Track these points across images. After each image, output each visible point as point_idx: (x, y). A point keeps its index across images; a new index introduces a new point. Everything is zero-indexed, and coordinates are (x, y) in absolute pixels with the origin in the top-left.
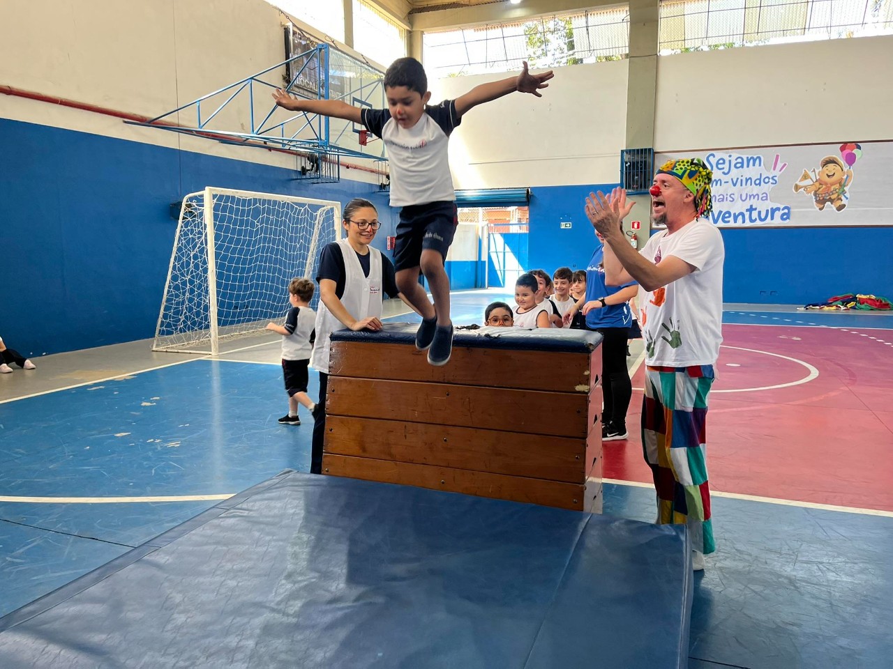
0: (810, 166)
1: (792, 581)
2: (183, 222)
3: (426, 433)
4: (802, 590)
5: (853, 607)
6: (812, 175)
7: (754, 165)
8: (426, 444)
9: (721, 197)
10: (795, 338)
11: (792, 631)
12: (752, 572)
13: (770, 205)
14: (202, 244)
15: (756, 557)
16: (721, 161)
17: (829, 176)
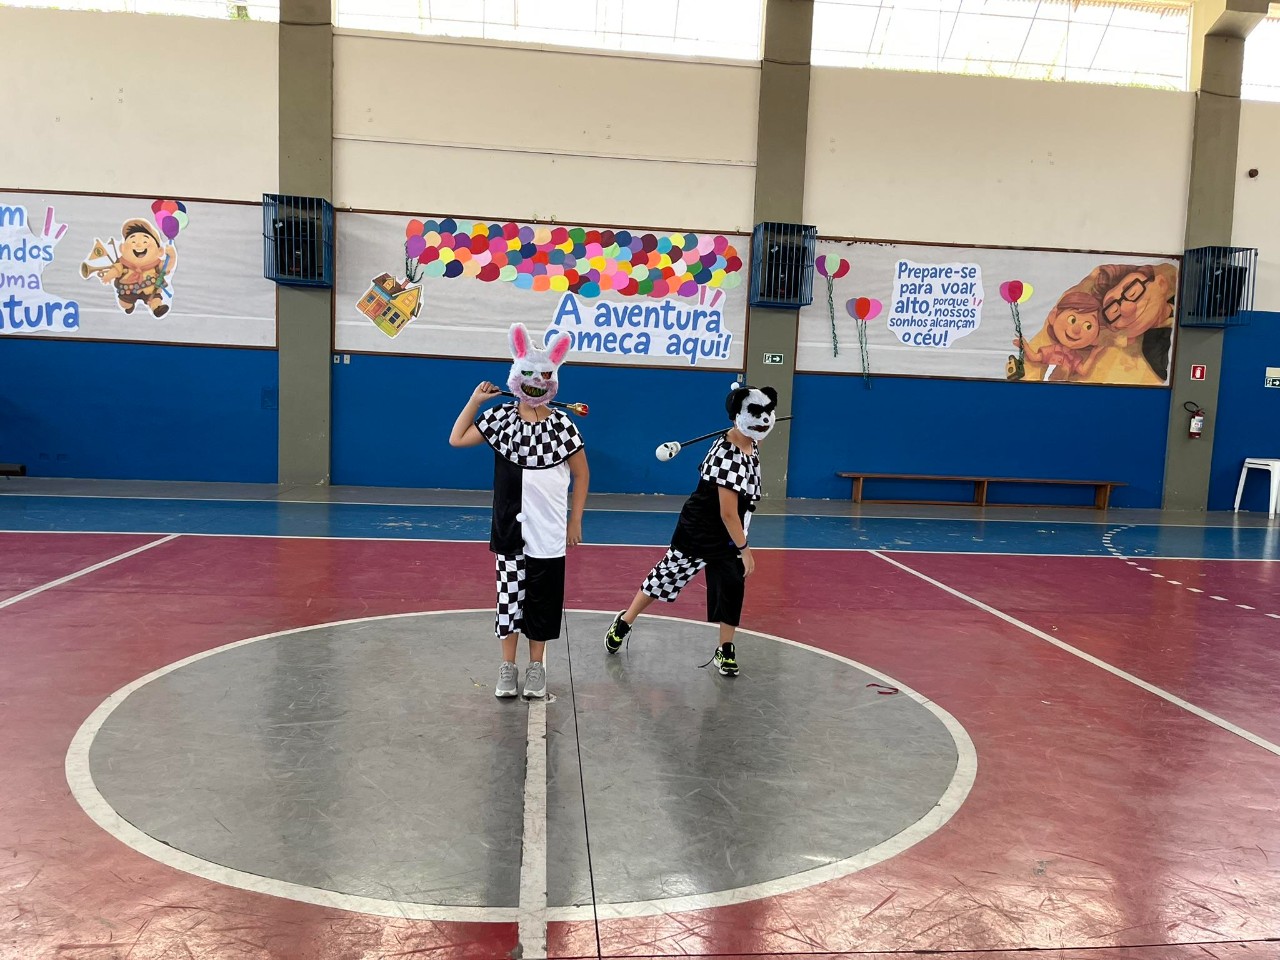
0: (105, 234)
6: (109, 249)
7: (11, 222)
13: (42, 297)
17: (137, 254)
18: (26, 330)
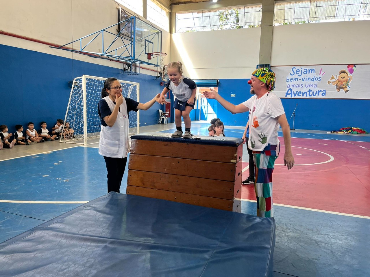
0: (335, 73)
1: (316, 242)
2: (73, 89)
3: (169, 178)
4: (320, 246)
5: (341, 253)
6: (335, 77)
7: (311, 72)
8: (169, 182)
9: (298, 85)
10: (325, 144)
11: (315, 262)
12: (300, 238)
13: (317, 89)
14: (81, 98)
15: (303, 232)
16: (298, 71)
17: (342, 78)
18: (313, 97)
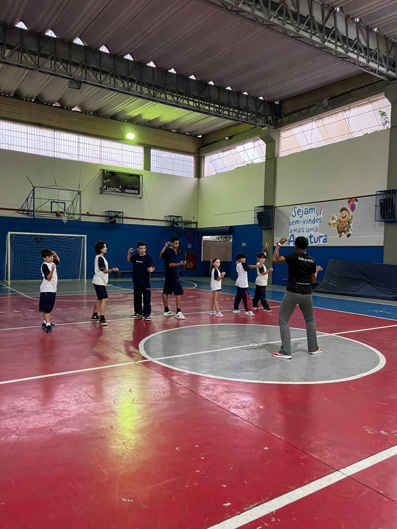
0: (335, 212)
6: (336, 217)
7: (312, 212)
9: (299, 230)
13: (318, 234)
16: (299, 211)
17: (343, 218)
18: (314, 244)
